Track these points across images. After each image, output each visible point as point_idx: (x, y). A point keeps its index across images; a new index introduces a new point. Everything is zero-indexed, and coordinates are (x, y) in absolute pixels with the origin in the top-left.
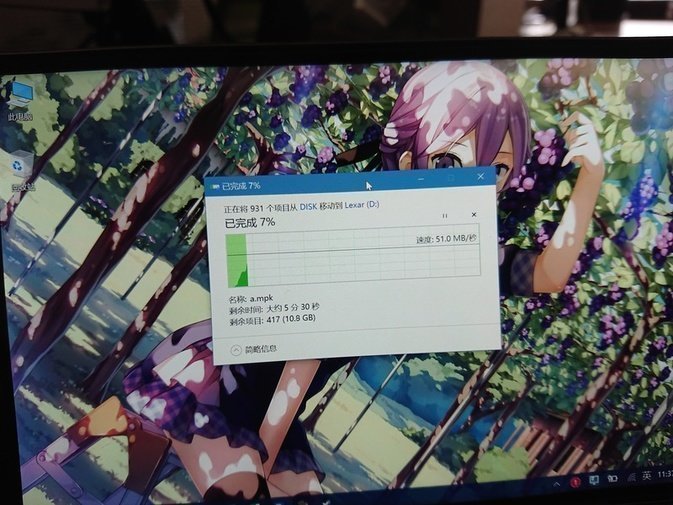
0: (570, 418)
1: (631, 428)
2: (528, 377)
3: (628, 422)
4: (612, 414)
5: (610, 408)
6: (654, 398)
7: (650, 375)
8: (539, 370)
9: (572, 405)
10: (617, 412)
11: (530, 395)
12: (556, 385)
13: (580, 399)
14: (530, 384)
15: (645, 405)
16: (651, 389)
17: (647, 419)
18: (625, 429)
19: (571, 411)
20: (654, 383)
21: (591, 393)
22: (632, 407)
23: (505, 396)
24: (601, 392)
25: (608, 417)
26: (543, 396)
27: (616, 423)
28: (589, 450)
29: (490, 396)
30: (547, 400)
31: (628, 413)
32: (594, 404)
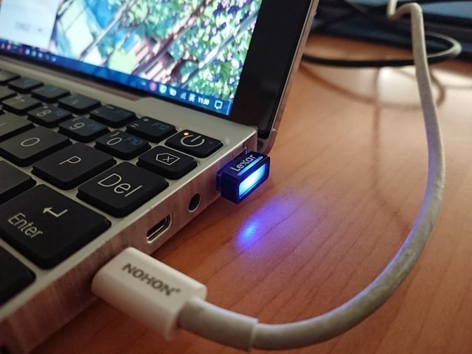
0: (162, 42)
1: (192, 60)
2: (149, 10)
3: (191, 56)
4: (184, 46)
5: (184, 41)
6: (211, 43)
7: (213, 25)
8: (154, 7)
9: (164, 33)
10: (187, 46)
11: (147, 22)
12: (160, 18)
13: (170, 31)
14: (148, 14)
15: (204, 47)
16: (211, 35)
17: (203, 57)
18: (188, 60)
19: (163, 37)
20: (214, 31)
21: (176, 28)
22: (197, 45)
23: (135, 20)
24: (182, 29)
25: (181, 48)
26: (151, 23)
27: (184, 54)
28: (166, 67)
29: (128, 17)
30: (153, 27)
31: (193, 48)
32: (175, 37)
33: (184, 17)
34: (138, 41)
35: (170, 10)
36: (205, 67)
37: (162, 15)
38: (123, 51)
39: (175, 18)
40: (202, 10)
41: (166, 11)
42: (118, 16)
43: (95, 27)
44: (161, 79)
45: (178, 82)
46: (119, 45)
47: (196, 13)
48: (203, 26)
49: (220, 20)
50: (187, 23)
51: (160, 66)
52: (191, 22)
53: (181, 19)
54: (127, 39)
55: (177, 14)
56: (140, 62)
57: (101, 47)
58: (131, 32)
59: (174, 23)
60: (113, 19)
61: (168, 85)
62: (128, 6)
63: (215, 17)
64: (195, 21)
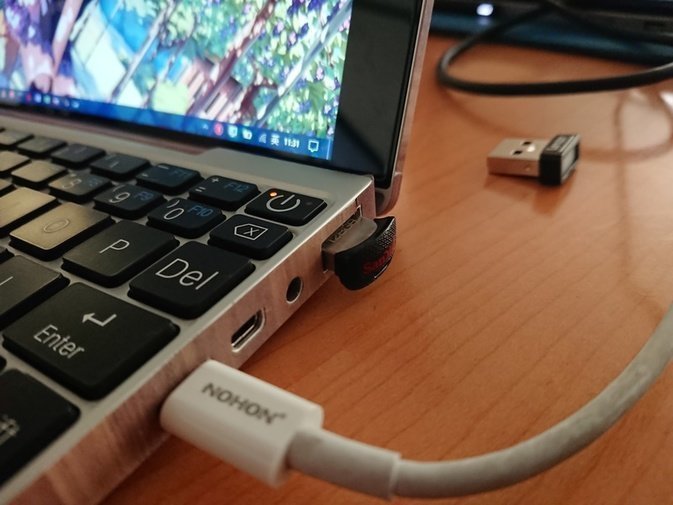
0: (221, 63)
1: (267, 86)
2: (196, 18)
3: (265, 79)
4: (254, 66)
5: (252, 58)
6: (291, 57)
7: (290, 30)
8: (203, 13)
9: (223, 50)
10: (258, 66)
11: (195, 36)
12: (213, 28)
13: (229, 46)
14: (196, 24)
15: (282, 63)
16: (289, 46)
17: (282, 78)
18: (262, 85)
19: (221, 57)
20: (293, 39)
21: (238, 41)
22: (271, 63)
23: (179, 35)
24: (246, 41)
25: (250, 69)
26: (202, 37)
27: (255, 77)
28: (232, 98)
29: (168, 32)
30: (206, 43)
31: (266, 68)
32: (239, 53)
33: (246, 22)
34: (188, 66)
35: (226, 14)
36: (287, 93)
37: (215, 23)
38: (169, 82)
39: (234, 26)
40: (270, 9)
41: (220, 17)
42: (154, 31)
43: (125, 53)
44: (228, 117)
45: (252, 119)
46: (162, 75)
47: (263, 15)
48: (276, 32)
49: (299, 21)
50: (252, 31)
51: (223, 99)
52: (257, 29)
53: (243, 26)
54: (171, 64)
55: (235, 20)
56: (195, 96)
57: (138, 81)
58: (176, 55)
59: (234, 33)
60: (148, 38)
61: (239, 125)
62: (165, 15)
63: (291, 17)
64: (264, 26)
